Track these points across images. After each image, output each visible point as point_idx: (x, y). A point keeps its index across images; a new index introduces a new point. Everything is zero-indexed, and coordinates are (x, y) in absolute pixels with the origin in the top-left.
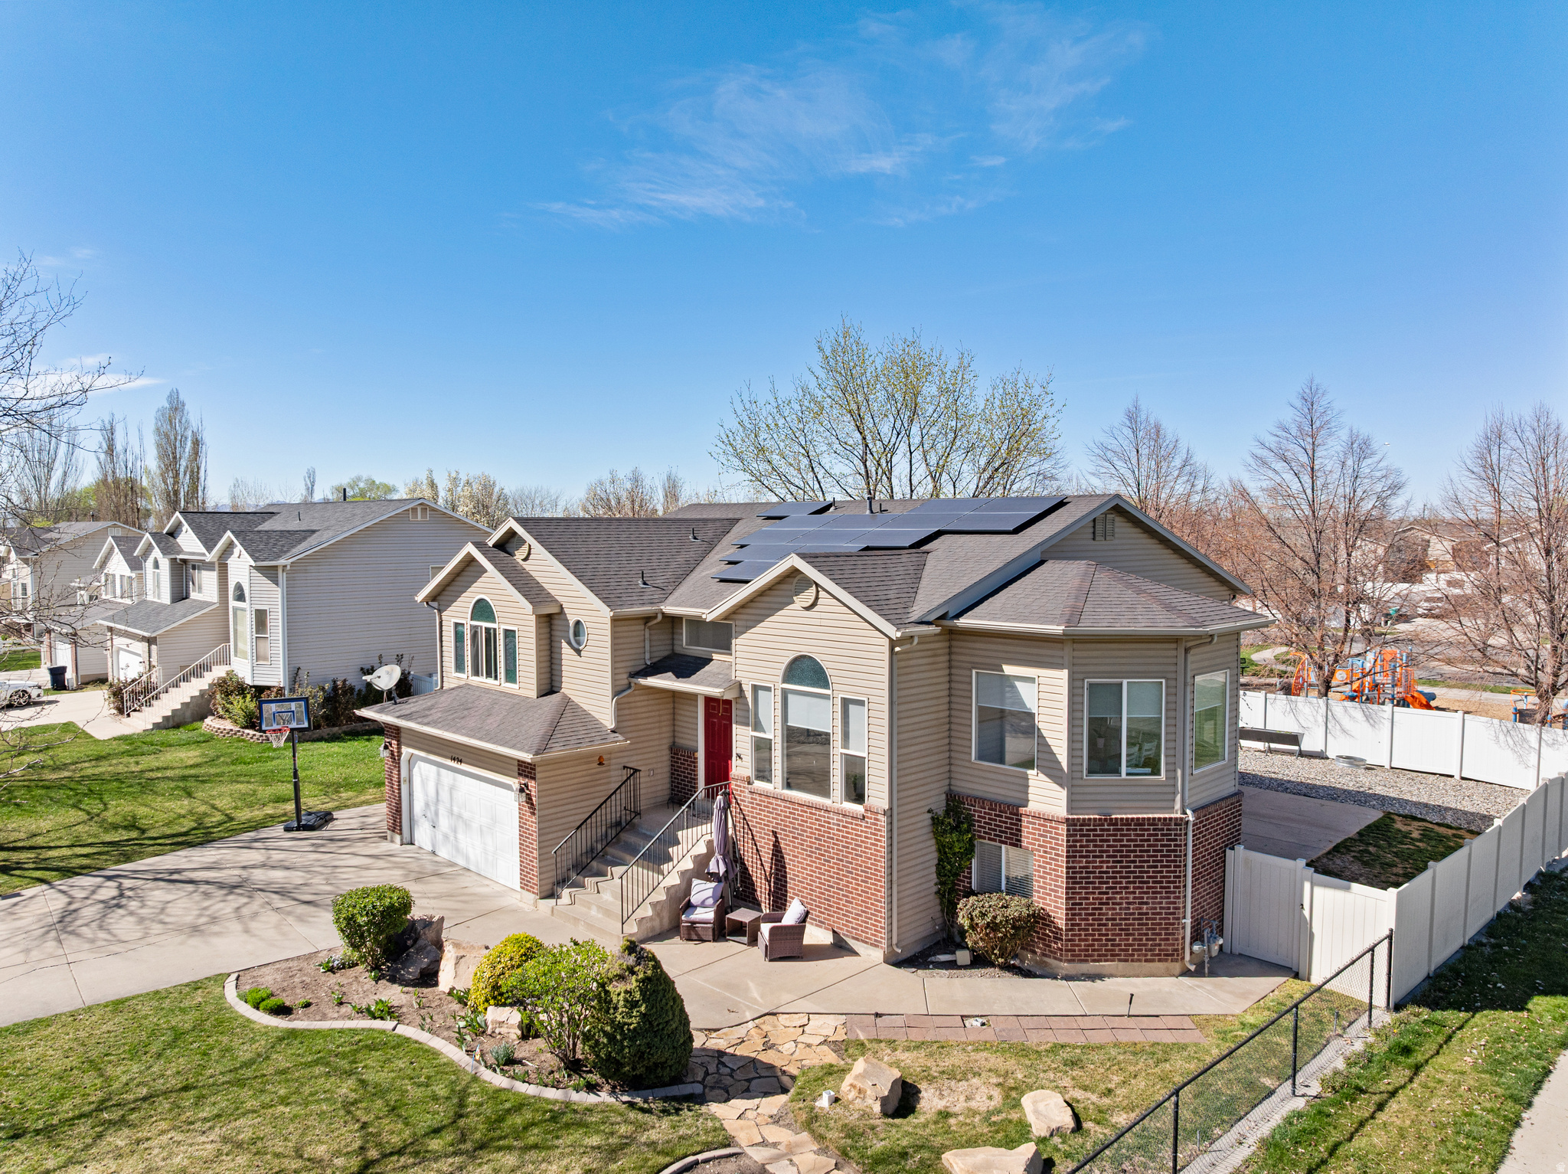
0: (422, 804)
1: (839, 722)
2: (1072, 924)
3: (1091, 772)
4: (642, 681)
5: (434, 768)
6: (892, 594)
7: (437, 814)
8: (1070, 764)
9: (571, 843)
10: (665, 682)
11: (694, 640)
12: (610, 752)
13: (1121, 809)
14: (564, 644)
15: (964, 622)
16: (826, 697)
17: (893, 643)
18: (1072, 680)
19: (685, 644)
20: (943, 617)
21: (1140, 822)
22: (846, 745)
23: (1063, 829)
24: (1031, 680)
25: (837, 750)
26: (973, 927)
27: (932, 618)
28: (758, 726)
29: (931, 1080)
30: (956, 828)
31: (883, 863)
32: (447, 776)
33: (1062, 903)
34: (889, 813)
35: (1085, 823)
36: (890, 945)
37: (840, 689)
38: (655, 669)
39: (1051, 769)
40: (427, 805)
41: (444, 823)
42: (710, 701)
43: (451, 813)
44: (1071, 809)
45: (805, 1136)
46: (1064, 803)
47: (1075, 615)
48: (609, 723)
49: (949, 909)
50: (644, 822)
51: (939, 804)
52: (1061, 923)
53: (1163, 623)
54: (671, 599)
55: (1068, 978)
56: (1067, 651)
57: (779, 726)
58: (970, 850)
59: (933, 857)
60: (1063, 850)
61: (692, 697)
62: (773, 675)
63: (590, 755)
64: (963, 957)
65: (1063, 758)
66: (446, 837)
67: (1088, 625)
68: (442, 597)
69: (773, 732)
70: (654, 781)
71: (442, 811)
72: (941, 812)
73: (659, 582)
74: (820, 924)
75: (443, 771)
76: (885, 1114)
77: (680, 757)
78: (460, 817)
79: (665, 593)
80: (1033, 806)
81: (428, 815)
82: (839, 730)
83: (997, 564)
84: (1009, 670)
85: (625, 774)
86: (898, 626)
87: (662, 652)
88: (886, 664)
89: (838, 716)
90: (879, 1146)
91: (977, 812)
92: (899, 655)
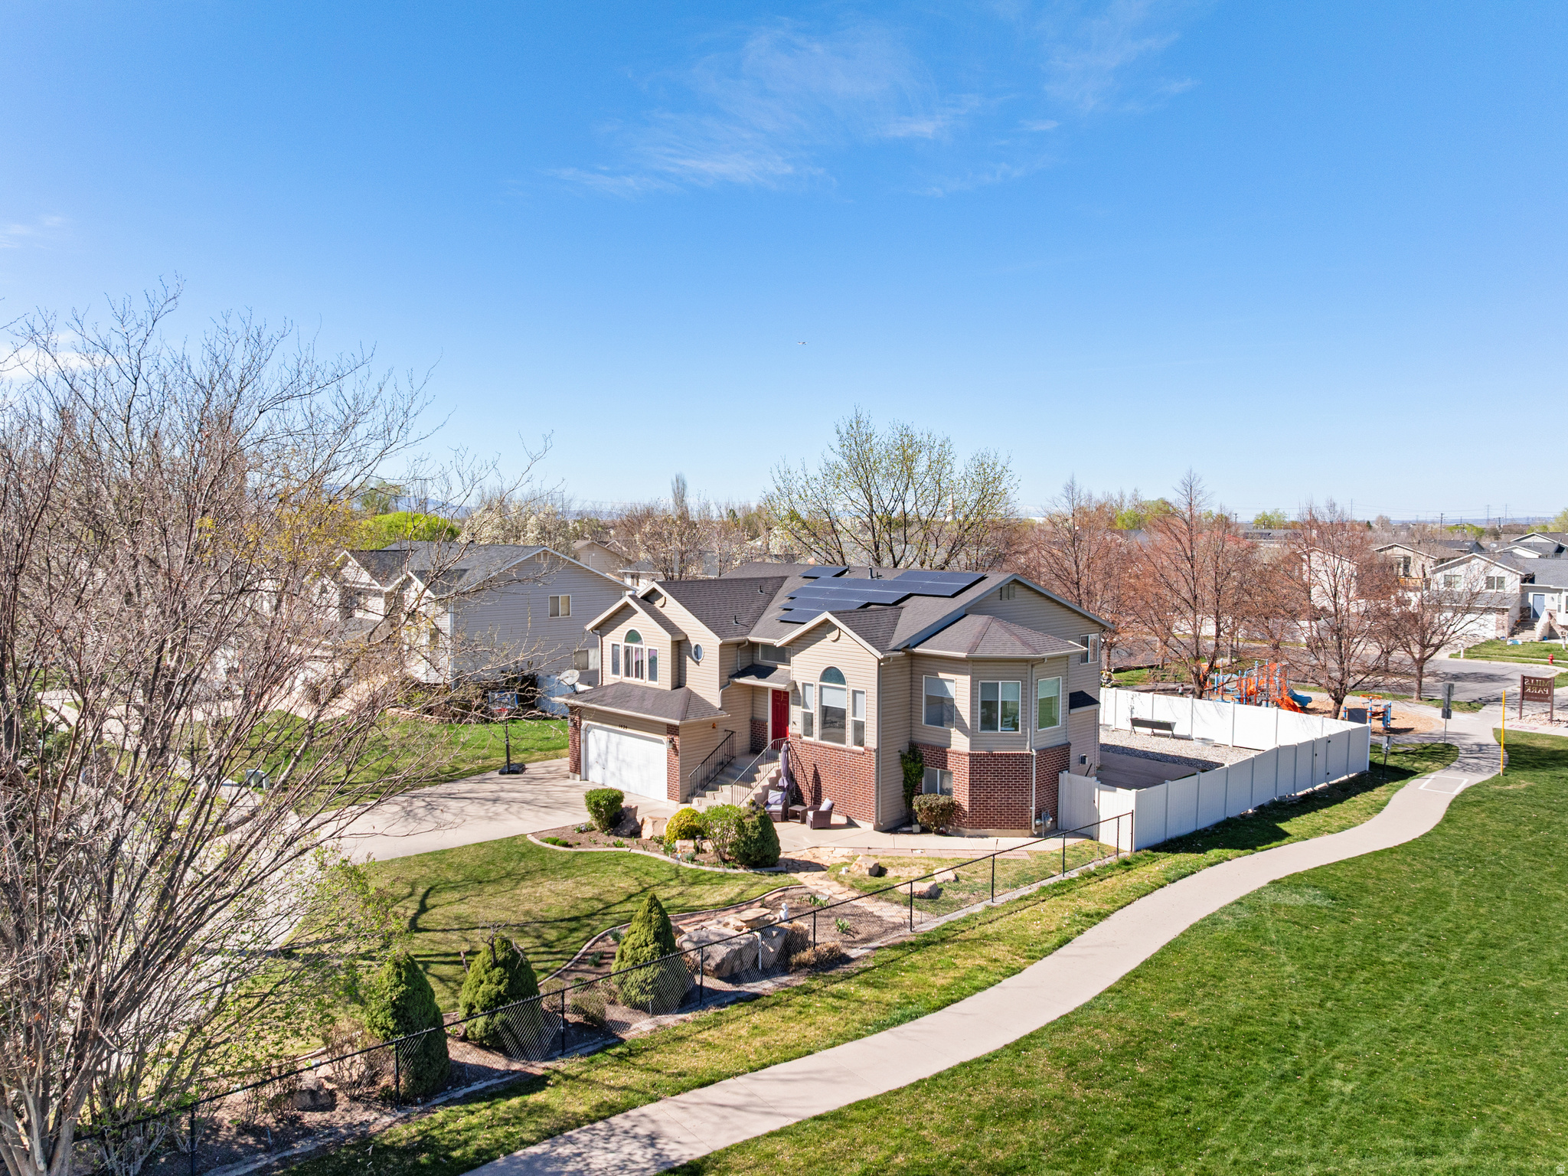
0: (596, 755)
1: (851, 703)
2: (972, 809)
3: (982, 729)
4: (737, 680)
5: (605, 733)
6: (880, 634)
7: (606, 760)
8: (971, 725)
9: (699, 772)
10: (750, 681)
11: (765, 657)
12: (718, 721)
13: (998, 749)
14: (688, 658)
15: (918, 650)
16: (844, 689)
17: (879, 661)
18: (972, 681)
19: (760, 658)
20: (907, 647)
21: (1008, 756)
22: (854, 714)
23: (967, 759)
24: (952, 681)
25: (849, 719)
26: (920, 810)
27: (901, 647)
28: (805, 706)
29: (893, 866)
30: (914, 760)
31: (874, 777)
32: (614, 737)
33: (967, 798)
34: (877, 751)
35: (978, 755)
36: (877, 821)
37: (851, 684)
38: (743, 673)
39: (962, 728)
40: (599, 755)
41: (612, 765)
42: (776, 692)
43: (617, 759)
44: (971, 749)
45: (835, 883)
46: (968, 745)
47: (975, 647)
48: (717, 704)
49: (910, 804)
50: (740, 760)
51: (905, 747)
52: (967, 809)
53: (1020, 652)
54: (752, 632)
55: (969, 837)
56: (970, 666)
57: (818, 705)
58: (921, 773)
59: (901, 777)
60: (967, 770)
61: (766, 689)
62: (815, 678)
63: (708, 722)
64: (916, 828)
65: (968, 721)
66: (613, 774)
67: (978, 654)
68: (604, 628)
69: (815, 710)
70: (742, 740)
71: (611, 758)
72: (906, 753)
73: (744, 621)
74: (840, 813)
75: (612, 734)
76: (871, 875)
77: (756, 725)
78: (623, 761)
79: (749, 628)
80: (953, 748)
81: (600, 761)
82: (851, 707)
83: (939, 617)
84: (942, 675)
85: (726, 735)
86: (882, 653)
87: (747, 664)
88: (876, 672)
89: (851, 699)
90: (867, 884)
91: (925, 752)
92: (883, 669)
